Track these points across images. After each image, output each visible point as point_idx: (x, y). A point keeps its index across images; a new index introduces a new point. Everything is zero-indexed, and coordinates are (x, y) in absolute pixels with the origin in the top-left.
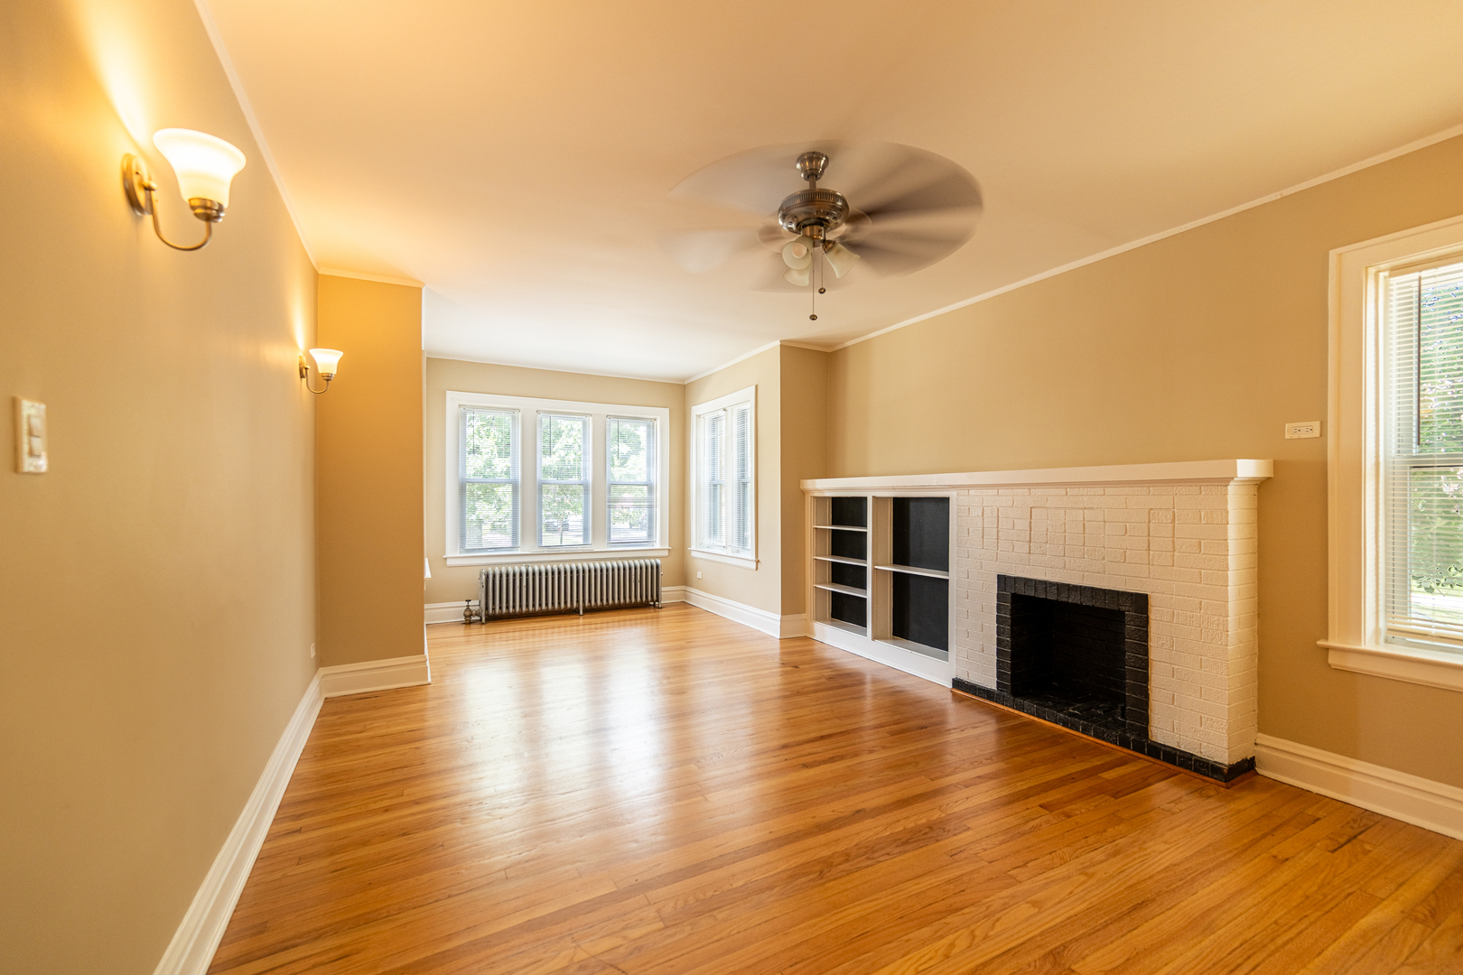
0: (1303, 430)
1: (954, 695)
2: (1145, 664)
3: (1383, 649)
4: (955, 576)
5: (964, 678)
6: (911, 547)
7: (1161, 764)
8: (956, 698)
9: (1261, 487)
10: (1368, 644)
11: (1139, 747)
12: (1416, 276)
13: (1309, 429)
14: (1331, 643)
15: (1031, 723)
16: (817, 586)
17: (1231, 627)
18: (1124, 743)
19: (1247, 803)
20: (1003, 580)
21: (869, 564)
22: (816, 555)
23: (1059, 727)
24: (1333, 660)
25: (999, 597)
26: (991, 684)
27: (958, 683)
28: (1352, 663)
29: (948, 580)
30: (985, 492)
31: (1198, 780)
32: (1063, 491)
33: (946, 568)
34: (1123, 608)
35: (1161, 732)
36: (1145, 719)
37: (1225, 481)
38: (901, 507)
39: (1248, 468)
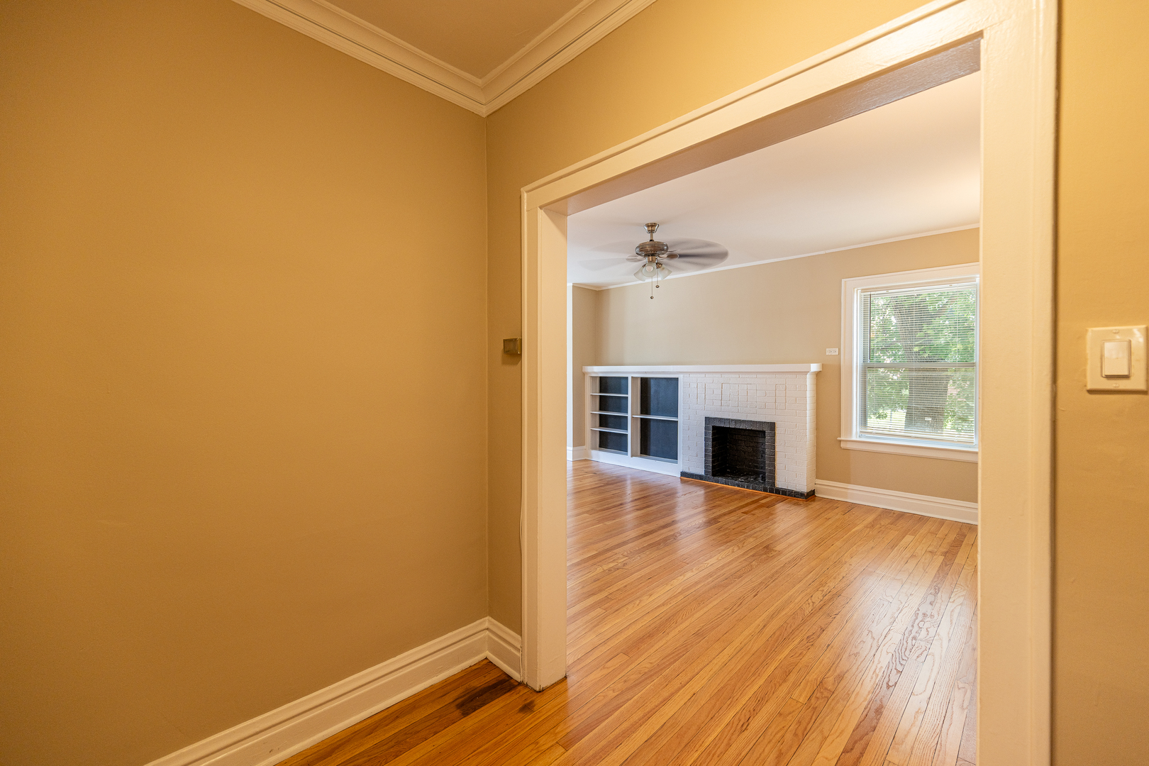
0: (831, 352)
1: (681, 480)
2: (773, 454)
3: (858, 439)
4: (681, 419)
5: (687, 471)
6: (652, 404)
7: (781, 496)
8: (682, 481)
9: (818, 375)
10: (854, 438)
11: (771, 491)
12: (869, 293)
13: (834, 352)
14: (842, 438)
15: (722, 488)
16: (591, 428)
17: (808, 434)
18: (765, 490)
19: (815, 505)
20: (708, 419)
21: (629, 415)
22: (591, 410)
23: (736, 487)
24: (843, 445)
25: (706, 428)
26: (701, 471)
27: (683, 474)
28: (849, 446)
29: (676, 422)
30: (698, 375)
31: (795, 500)
32: (738, 376)
33: (676, 416)
34: (764, 429)
35: (781, 483)
36: (773, 478)
37: (806, 373)
38: (645, 383)
39: (814, 367)
